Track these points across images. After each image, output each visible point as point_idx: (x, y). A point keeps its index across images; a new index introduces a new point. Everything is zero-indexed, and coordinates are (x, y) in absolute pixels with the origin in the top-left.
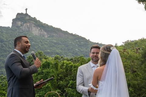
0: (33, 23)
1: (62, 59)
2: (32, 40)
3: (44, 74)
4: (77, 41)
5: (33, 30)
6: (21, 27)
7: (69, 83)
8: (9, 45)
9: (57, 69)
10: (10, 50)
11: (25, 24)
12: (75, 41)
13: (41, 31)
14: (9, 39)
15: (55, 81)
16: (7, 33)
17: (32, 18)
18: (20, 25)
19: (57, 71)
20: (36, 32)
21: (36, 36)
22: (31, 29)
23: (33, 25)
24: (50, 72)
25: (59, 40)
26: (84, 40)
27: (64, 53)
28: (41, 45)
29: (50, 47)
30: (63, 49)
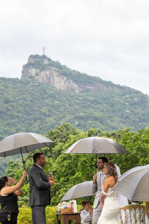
2: (54, 98)
5: (55, 81)
6: (37, 78)
8: (18, 107)
10: (21, 114)
11: (42, 73)
12: (124, 97)
13: (69, 82)
14: (18, 98)
16: (15, 88)
18: (35, 75)
20: (60, 83)
21: (61, 90)
22: (52, 81)
23: (55, 74)
25: (97, 97)
26: (139, 95)
27: (107, 117)
28: (70, 106)
29: (83, 108)
30: (105, 110)
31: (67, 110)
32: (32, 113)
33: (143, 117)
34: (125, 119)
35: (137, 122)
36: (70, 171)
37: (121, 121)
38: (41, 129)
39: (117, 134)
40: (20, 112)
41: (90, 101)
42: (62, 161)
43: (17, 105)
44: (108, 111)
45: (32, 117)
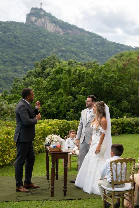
0: (48, 19)
1: (75, 64)
2: (46, 37)
3: (57, 80)
4: (94, 39)
5: (48, 26)
6: (35, 23)
7: (81, 89)
8: (22, 42)
9: (70, 75)
10: (24, 46)
11: (39, 20)
12: (91, 40)
13: (57, 28)
14: (23, 35)
15: (68, 87)
17: (47, 13)
18: (34, 21)
19: (70, 77)
20: (51, 28)
21: (51, 32)
22: (45, 26)
23: (48, 21)
24: (63, 78)
25: (74, 38)
26: (101, 39)
27: (80, 52)
28: (56, 43)
29: (65, 45)
30: (78, 47)
31: (54, 45)
32: (32, 46)
33: (102, 53)
34: (91, 54)
35: (98, 56)
36: (55, 88)
37: (88, 54)
38: (36, 57)
39: (87, 64)
40: (23, 44)
41: (69, 41)
42: (50, 81)
43: (22, 40)
44: (80, 48)
45: (31, 48)
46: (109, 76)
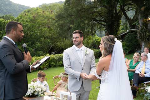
33: (10, 11)
34: (1, 11)
46: (25, 24)
